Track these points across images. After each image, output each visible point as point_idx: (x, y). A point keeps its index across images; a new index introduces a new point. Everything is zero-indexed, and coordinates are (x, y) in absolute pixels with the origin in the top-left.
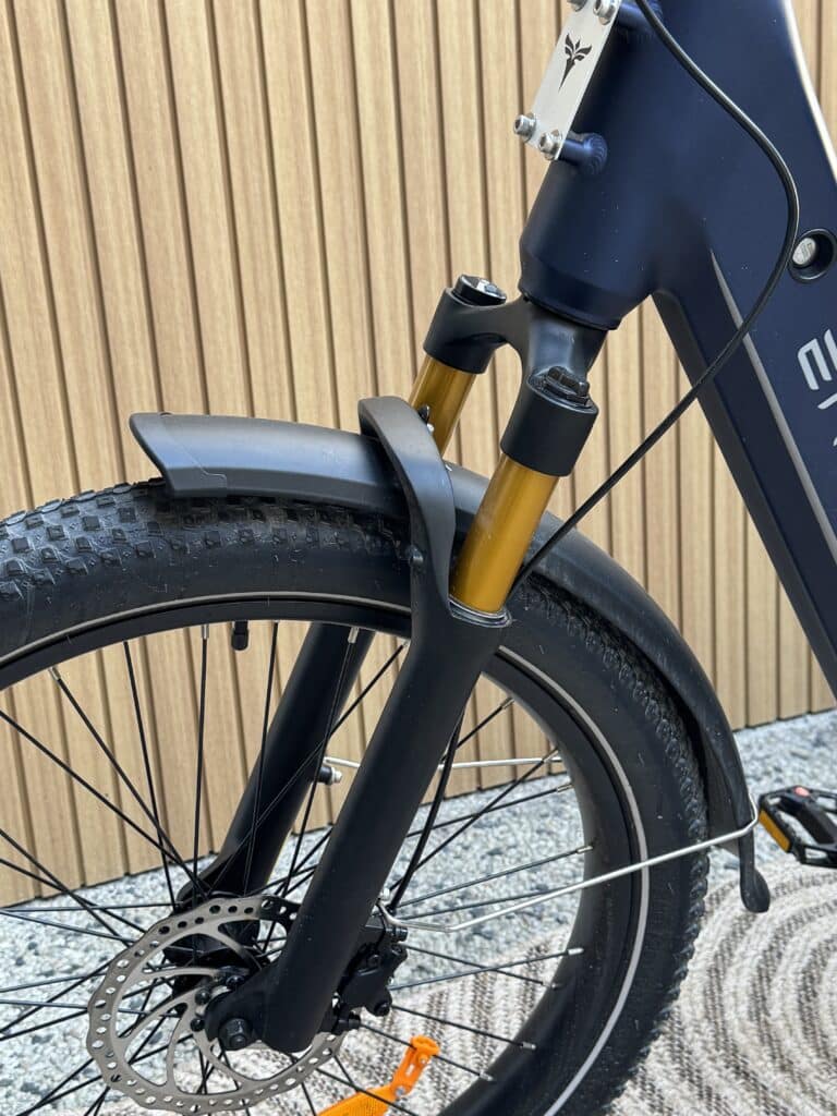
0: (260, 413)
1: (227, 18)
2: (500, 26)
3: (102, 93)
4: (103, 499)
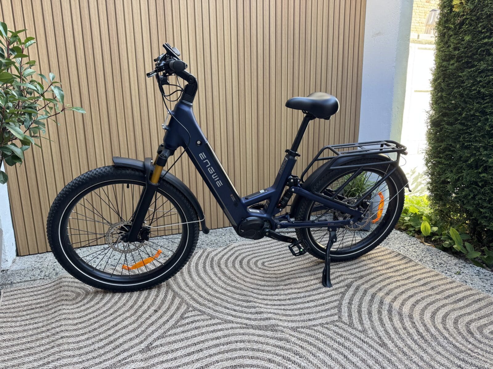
0: (130, 157)
1: (158, 106)
2: (203, 109)
3: (137, 116)
4: (108, 166)
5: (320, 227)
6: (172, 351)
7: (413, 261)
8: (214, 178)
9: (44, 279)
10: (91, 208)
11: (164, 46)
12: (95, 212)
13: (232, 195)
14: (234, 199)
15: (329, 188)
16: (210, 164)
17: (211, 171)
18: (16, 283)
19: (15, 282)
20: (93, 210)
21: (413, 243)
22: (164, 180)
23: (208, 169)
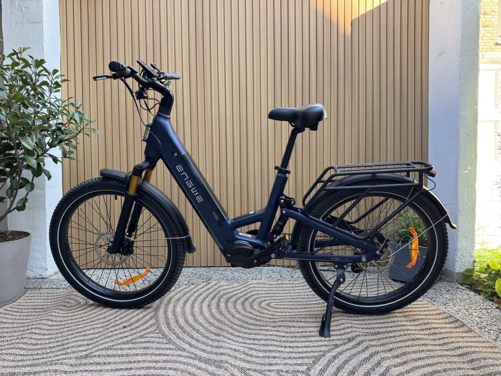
5: (325, 261)
6: (105, 363)
7: (466, 326)
8: (193, 192)
9: (66, 288)
10: (84, 216)
11: (138, 62)
12: (87, 220)
13: (214, 213)
14: (216, 217)
15: (334, 214)
16: (188, 178)
17: (190, 185)
18: (44, 289)
19: (44, 287)
20: (86, 218)
21: (485, 307)
22: (142, 191)
23: (187, 182)
